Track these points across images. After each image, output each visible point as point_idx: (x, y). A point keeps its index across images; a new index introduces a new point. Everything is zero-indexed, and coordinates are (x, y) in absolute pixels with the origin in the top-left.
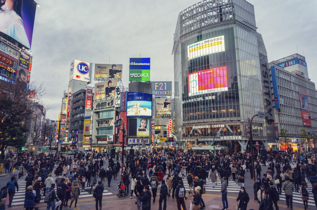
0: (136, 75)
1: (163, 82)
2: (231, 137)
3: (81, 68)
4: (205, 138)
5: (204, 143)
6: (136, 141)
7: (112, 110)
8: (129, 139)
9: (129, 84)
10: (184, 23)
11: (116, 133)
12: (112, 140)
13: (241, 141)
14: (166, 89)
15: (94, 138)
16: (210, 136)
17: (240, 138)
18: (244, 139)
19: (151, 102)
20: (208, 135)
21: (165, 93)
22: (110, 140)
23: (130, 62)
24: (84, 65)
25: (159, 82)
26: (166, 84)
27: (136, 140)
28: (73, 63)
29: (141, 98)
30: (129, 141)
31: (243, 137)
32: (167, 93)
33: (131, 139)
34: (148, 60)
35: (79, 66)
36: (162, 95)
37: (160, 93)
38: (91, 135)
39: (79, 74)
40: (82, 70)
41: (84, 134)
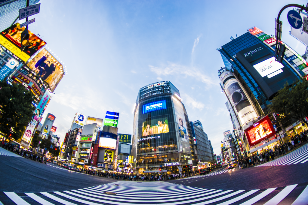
0: (109, 122)
1: (126, 135)
2: (172, 163)
3: (80, 117)
4: (153, 165)
5: (152, 169)
6: (103, 166)
7: (90, 143)
8: (98, 164)
9: (104, 127)
10: (142, 94)
11: (91, 158)
12: (87, 162)
13: (179, 165)
14: (127, 139)
15: (77, 160)
16: (157, 164)
17: (178, 163)
18: (181, 164)
19: (116, 140)
20: (156, 163)
21: (127, 141)
22: (86, 162)
23: (107, 113)
24: (82, 116)
25: (124, 135)
26: (128, 136)
27: (103, 164)
28: (76, 114)
29: (109, 136)
30: (98, 165)
31: (180, 163)
32: (128, 141)
33: (100, 164)
34: (118, 114)
35: (79, 116)
36: (125, 142)
37: (124, 141)
38: (76, 157)
39: (78, 120)
40: (80, 119)
41: (72, 156)
